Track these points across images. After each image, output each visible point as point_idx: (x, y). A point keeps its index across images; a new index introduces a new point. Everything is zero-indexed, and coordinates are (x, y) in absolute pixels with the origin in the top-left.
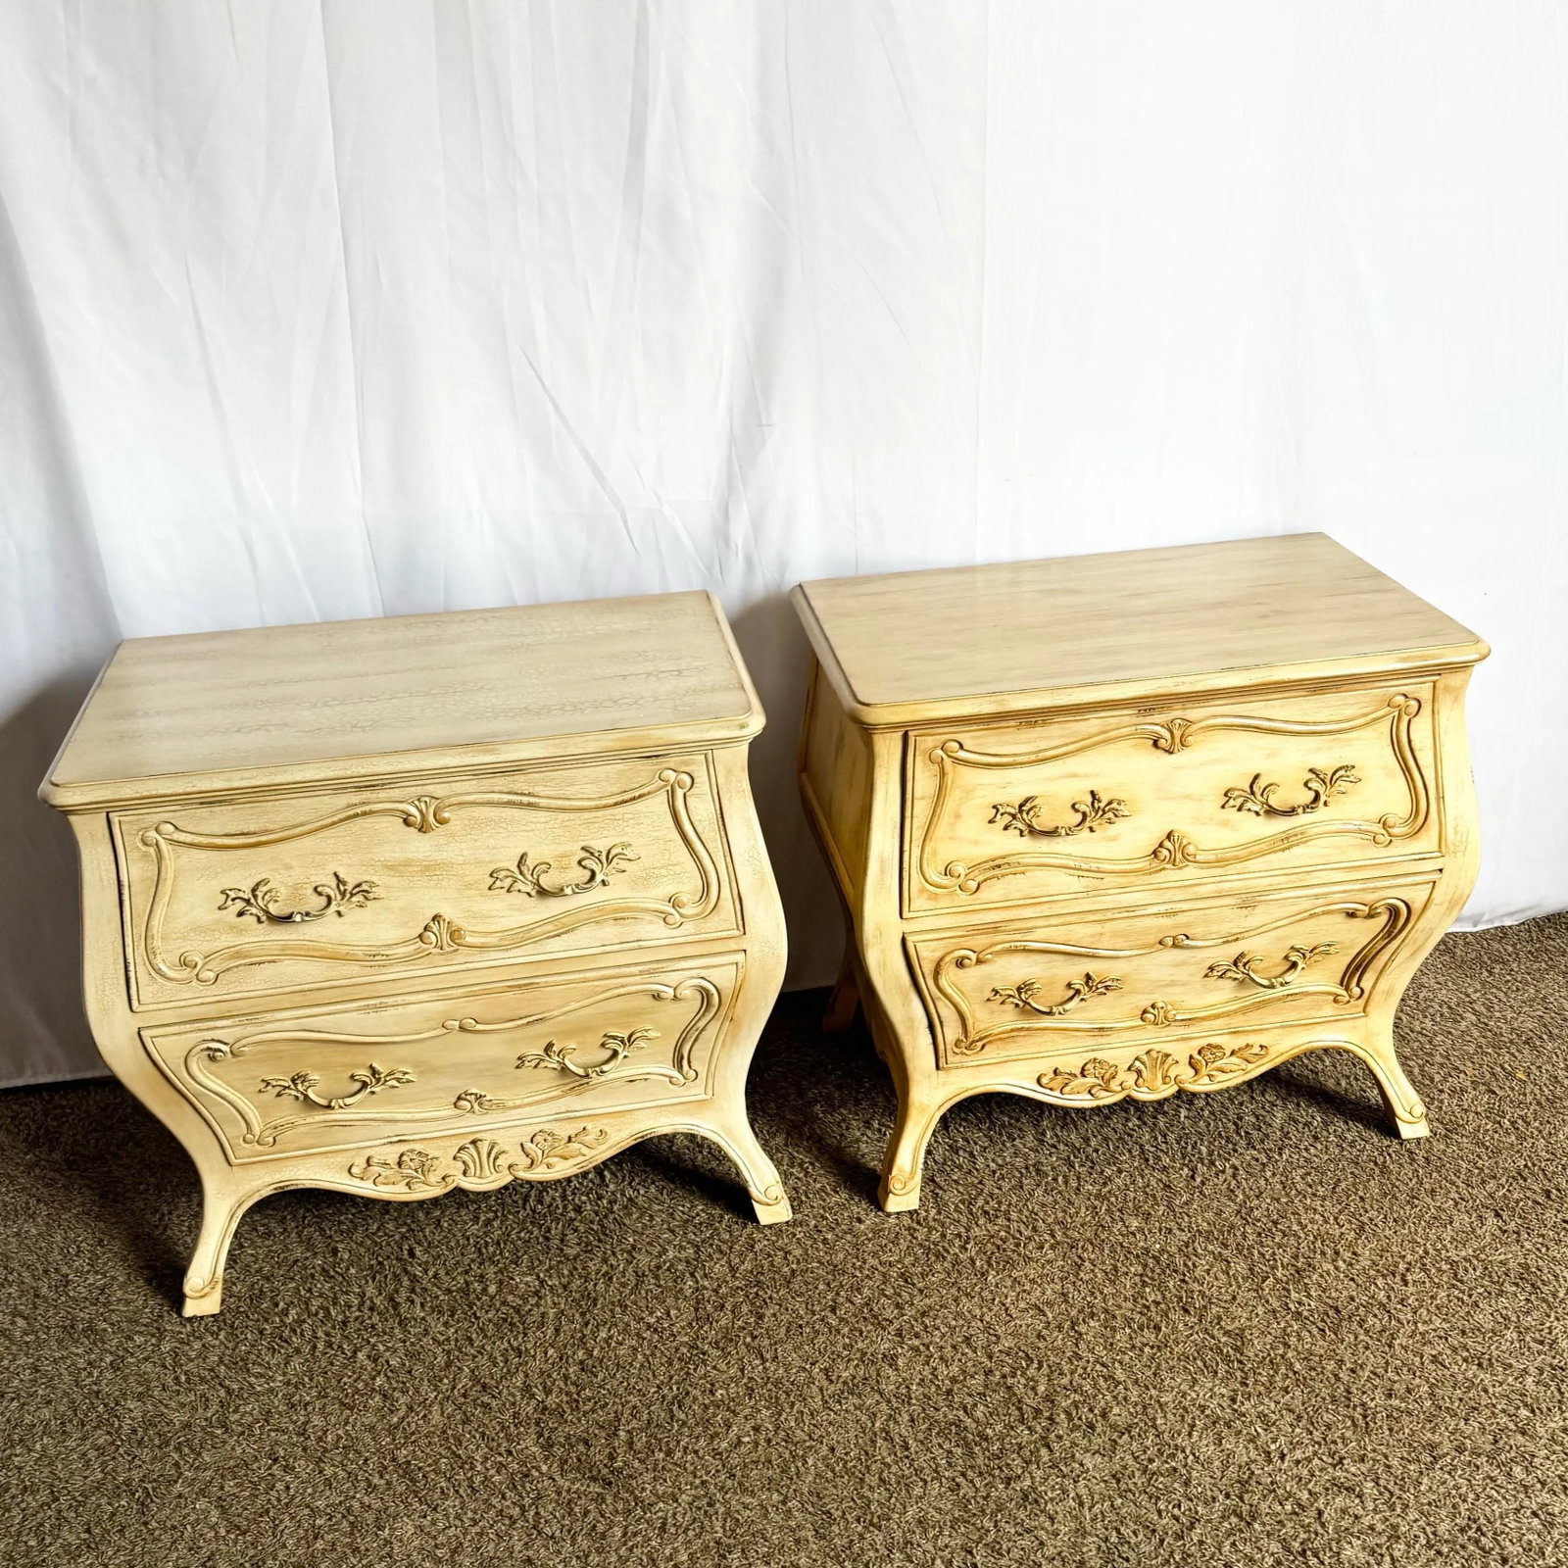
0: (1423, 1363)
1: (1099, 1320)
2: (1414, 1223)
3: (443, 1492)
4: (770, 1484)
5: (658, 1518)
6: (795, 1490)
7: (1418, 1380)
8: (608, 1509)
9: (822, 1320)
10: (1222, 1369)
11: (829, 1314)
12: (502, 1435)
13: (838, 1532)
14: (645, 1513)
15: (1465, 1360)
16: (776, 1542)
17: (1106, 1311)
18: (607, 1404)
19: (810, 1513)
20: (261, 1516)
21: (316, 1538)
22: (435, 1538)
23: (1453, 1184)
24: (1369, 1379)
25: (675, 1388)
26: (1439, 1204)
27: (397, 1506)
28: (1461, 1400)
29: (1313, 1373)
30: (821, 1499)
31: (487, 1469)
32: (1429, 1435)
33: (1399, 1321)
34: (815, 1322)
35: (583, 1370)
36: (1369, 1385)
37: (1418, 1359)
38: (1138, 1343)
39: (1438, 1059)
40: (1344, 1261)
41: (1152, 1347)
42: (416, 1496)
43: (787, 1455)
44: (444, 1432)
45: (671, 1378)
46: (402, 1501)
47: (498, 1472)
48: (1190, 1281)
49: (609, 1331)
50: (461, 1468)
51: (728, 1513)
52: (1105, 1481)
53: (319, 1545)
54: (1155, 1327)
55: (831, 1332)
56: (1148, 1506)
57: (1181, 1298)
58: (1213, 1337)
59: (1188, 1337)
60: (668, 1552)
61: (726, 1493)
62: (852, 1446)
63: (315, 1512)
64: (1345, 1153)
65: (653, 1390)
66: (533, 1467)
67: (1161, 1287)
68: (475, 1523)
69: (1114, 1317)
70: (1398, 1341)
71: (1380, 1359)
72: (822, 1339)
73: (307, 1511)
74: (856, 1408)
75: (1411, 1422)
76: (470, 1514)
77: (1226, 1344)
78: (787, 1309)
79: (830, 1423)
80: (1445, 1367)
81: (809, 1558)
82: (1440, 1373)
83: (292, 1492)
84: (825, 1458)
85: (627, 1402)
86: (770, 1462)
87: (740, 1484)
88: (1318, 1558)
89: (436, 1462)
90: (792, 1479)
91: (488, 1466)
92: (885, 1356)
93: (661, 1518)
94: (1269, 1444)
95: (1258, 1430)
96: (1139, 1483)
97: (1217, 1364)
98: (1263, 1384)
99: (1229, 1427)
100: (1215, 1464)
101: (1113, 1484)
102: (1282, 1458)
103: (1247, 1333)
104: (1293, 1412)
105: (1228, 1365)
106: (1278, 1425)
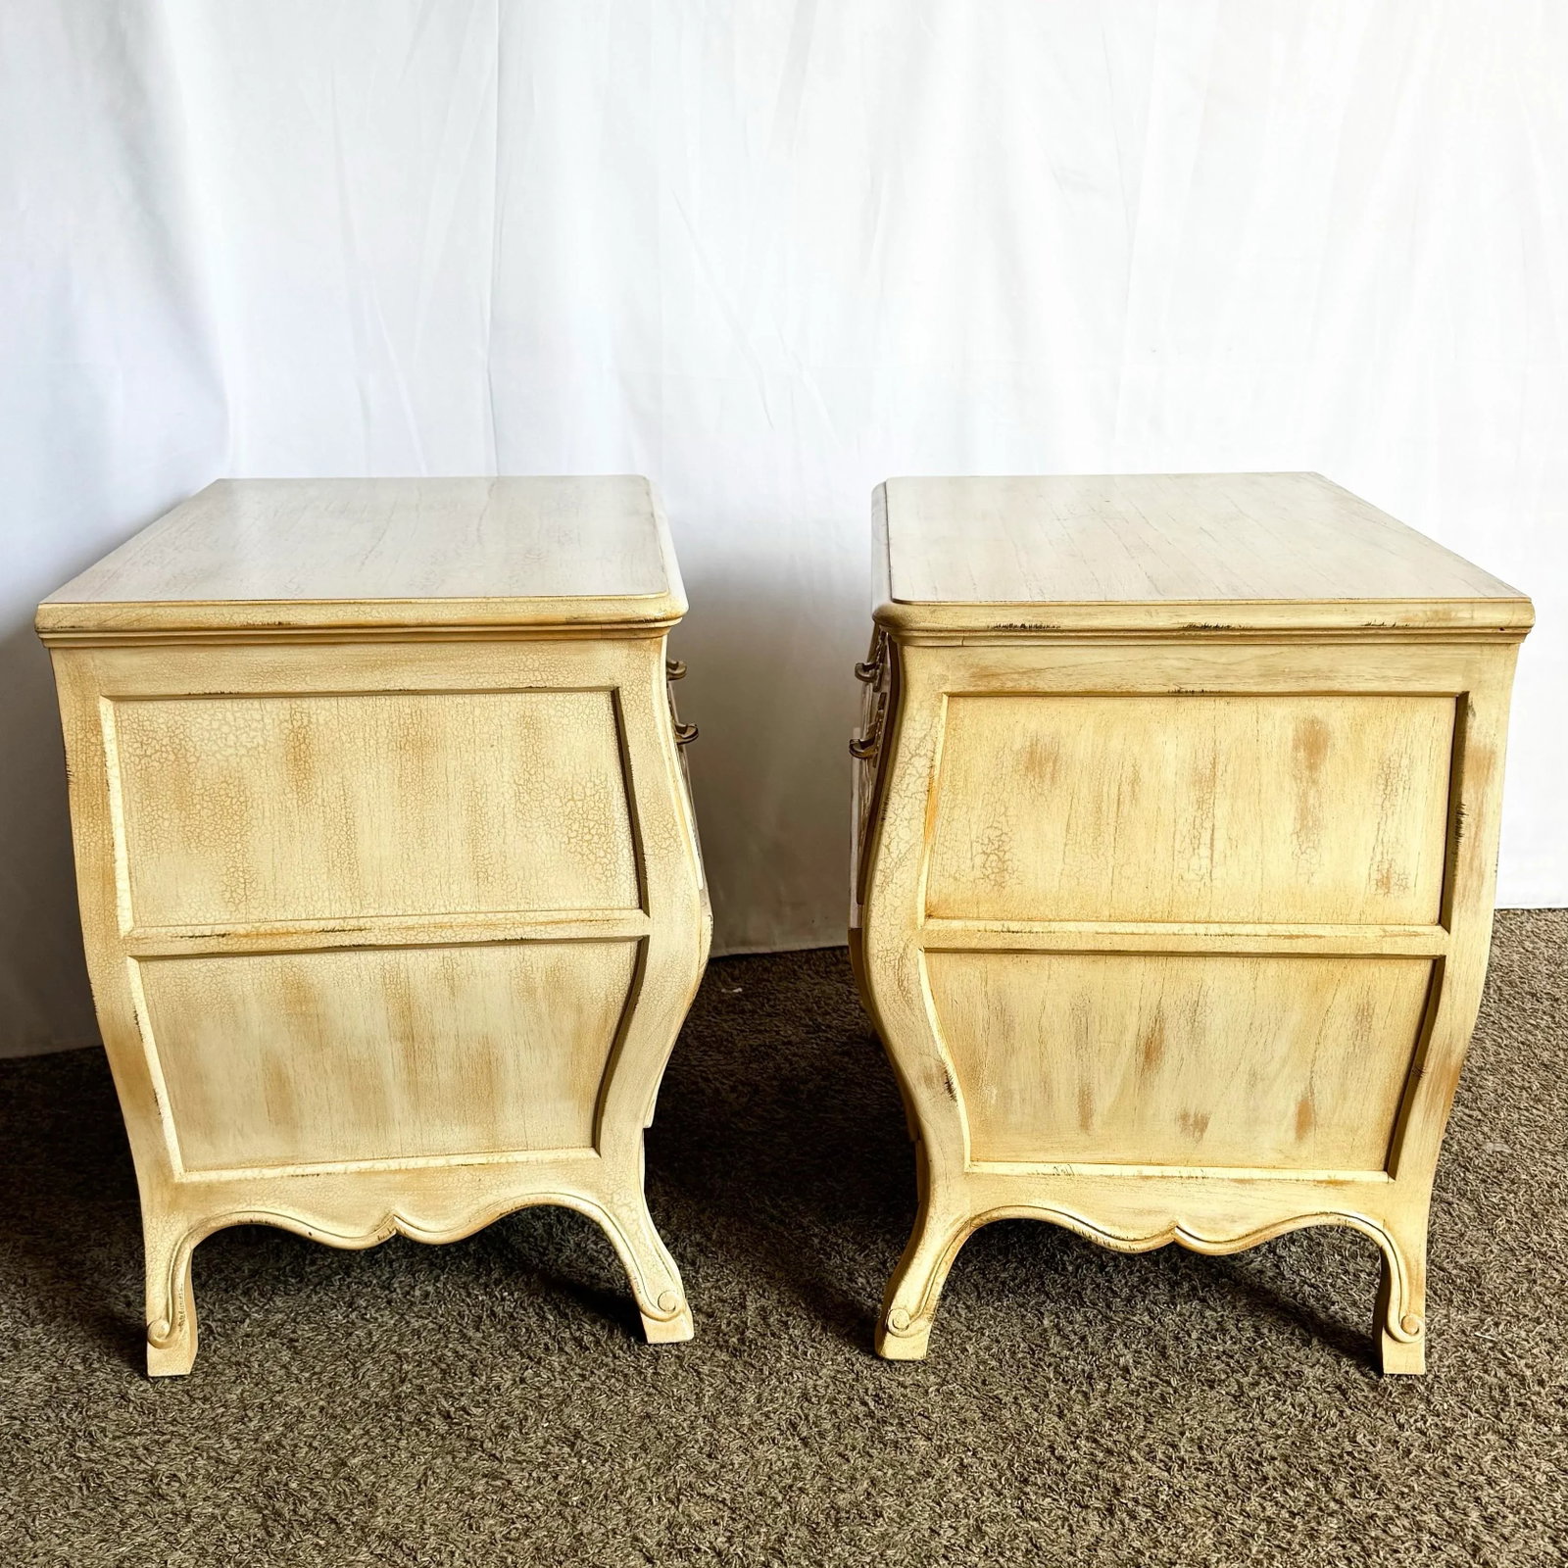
1: (1301, 1246)
6: (955, 1375)
10: (1457, 1298)
14: (781, 1383)
27: (495, 1357)
38: (1351, 1268)
46: (501, 1354)
52: (1329, 1393)
53: (406, 1388)
58: (1443, 1269)
73: (392, 1357)
74: (1020, 1306)
77: (1457, 1276)
94: (1524, 1369)
95: (1510, 1355)
96: (1371, 1396)
97: (1451, 1293)
98: (1509, 1314)
99: (1474, 1351)
100: (1461, 1384)
101: (1338, 1395)
102: (1541, 1383)
103: (1483, 1267)
104: (1550, 1341)
105: (1464, 1295)
106: (1534, 1351)
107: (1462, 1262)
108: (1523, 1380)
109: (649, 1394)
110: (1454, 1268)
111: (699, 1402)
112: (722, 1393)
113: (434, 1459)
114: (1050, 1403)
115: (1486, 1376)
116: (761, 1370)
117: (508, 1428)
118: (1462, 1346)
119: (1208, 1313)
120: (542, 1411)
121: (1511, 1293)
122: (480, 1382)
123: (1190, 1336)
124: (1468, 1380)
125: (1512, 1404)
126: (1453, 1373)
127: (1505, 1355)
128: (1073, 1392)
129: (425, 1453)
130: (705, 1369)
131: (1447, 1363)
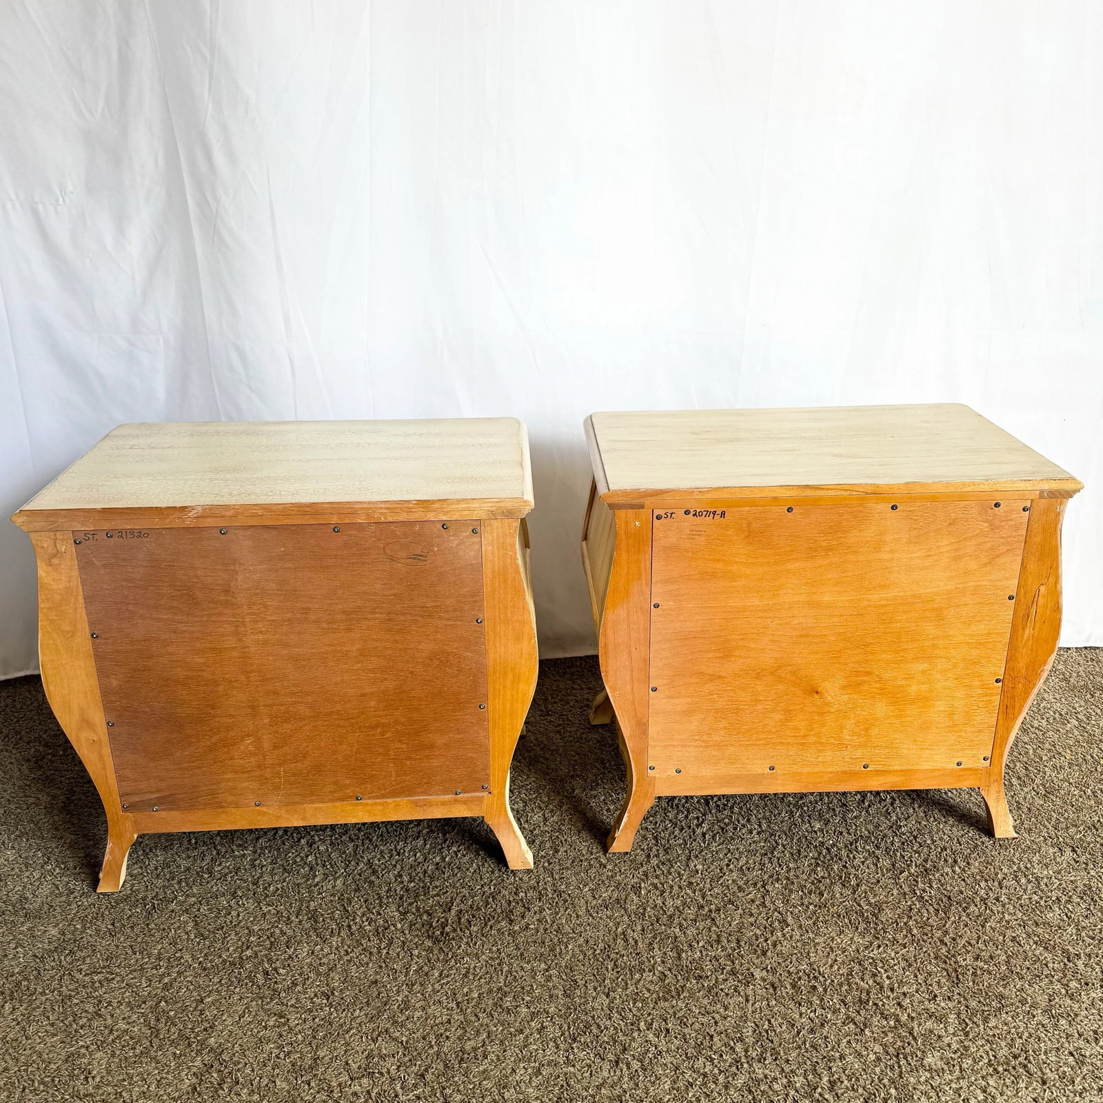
0: (1004, 941)
1: (782, 884)
2: (1014, 849)
3: (332, 932)
4: (541, 957)
5: (464, 968)
6: (556, 963)
7: (999, 952)
8: (433, 957)
9: (596, 859)
10: (862, 926)
11: (602, 856)
12: (377, 902)
13: (579, 994)
14: (457, 964)
15: (1036, 943)
16: (537, 995)
17: (788, 878)
18: (447, 892)
19: (563, 979)
20: (218, 930)
21: (248, 948)
22: (320, 959)
23: (1046, 827)
24: (964, 946)
25: (492, 888)
26: (1033, 839)
27: (302, 936)
28: (1028, 969)
29: (925, 937)
30: (572, 971)
31: (363, 922)
32: (1001, 989)
33: (992, 911)
34: (591, 859)
35: (437, 869)
36: (964, 950)
37: (1001, 937)
38: (806, 901)
39: (1047, 746)
40: (960, 868)
41: (815, 906)
42: (315, 932)
43: (556, 941)
44: (342, 895)
45: (492, 881)
46: (306, 934)
47: (369, 924)
48: (849, 867)
49: (459, 847)
50: (347, 918)
51: (510, 972)
52: (766, 989)
53: (249, 953)
54: (819, 893)
55: (600, 867)
56: (794, 1008)
57: (841, 877)
58: (859, 905)
59: (841, 902)
60: (465, 990)
61: (512, 958)
62: (600, 941)
63: (251, 933)
64: (972, 798)
65: (478, 887)
66: (392, 924)
67: (828, 868)
68: (347, 953)
69: (793, 883)
70: (989, 924)
71: (975, 934)
72: (594, 870)
73: (246, 931)
74: (607, 917)
75: (989, 979)
76: (346, 947)
77: (867, 911)
78: (575, 849)
79: (588, 924)
80: (1020, 945)
81: (556, 1008)
82: (1015, 948)
83: (241, 918)
84: (580, 946)
85: (460, 892)
86: (544, 943)
87: (522, 954)
88: (907, 1061)
89: (332, 913)
90: (556, 956)
91: (364, 919)
92: (633, 886)
93: (466, 968)
94: (885, 979)
95: (879, 969)
96: (790, 992)
97: (859, 923)
98: (889, 940)
99: (860, 965)
100: (845, 987)
101: (771, 991)
102: (892, 990)
103: (884, 906)
104: (907, 961)
105: (866, 924)
106: (895, 968)
107: (873, 901)
108: (882, 987)
109: (381, 967)
110: (867, 905)
111: (407, 974)
112: (421, 969)
113: (252, 1001)
114: (605, 986)
115: (862, 983)
116: (448, 954)
117: (296, 985)
118: (853, 961)
119: (714, 928)
120: (318, 974)
121: (895, 925)
122: (290, 951)
123: (698, 944)
124: (849, 985)
125: (871, 1003)
126: (843, 979)
127: (877, 969)
128: (620, 980)
129: (248, 997)
130: (416, 952)
131: (841, 972)
